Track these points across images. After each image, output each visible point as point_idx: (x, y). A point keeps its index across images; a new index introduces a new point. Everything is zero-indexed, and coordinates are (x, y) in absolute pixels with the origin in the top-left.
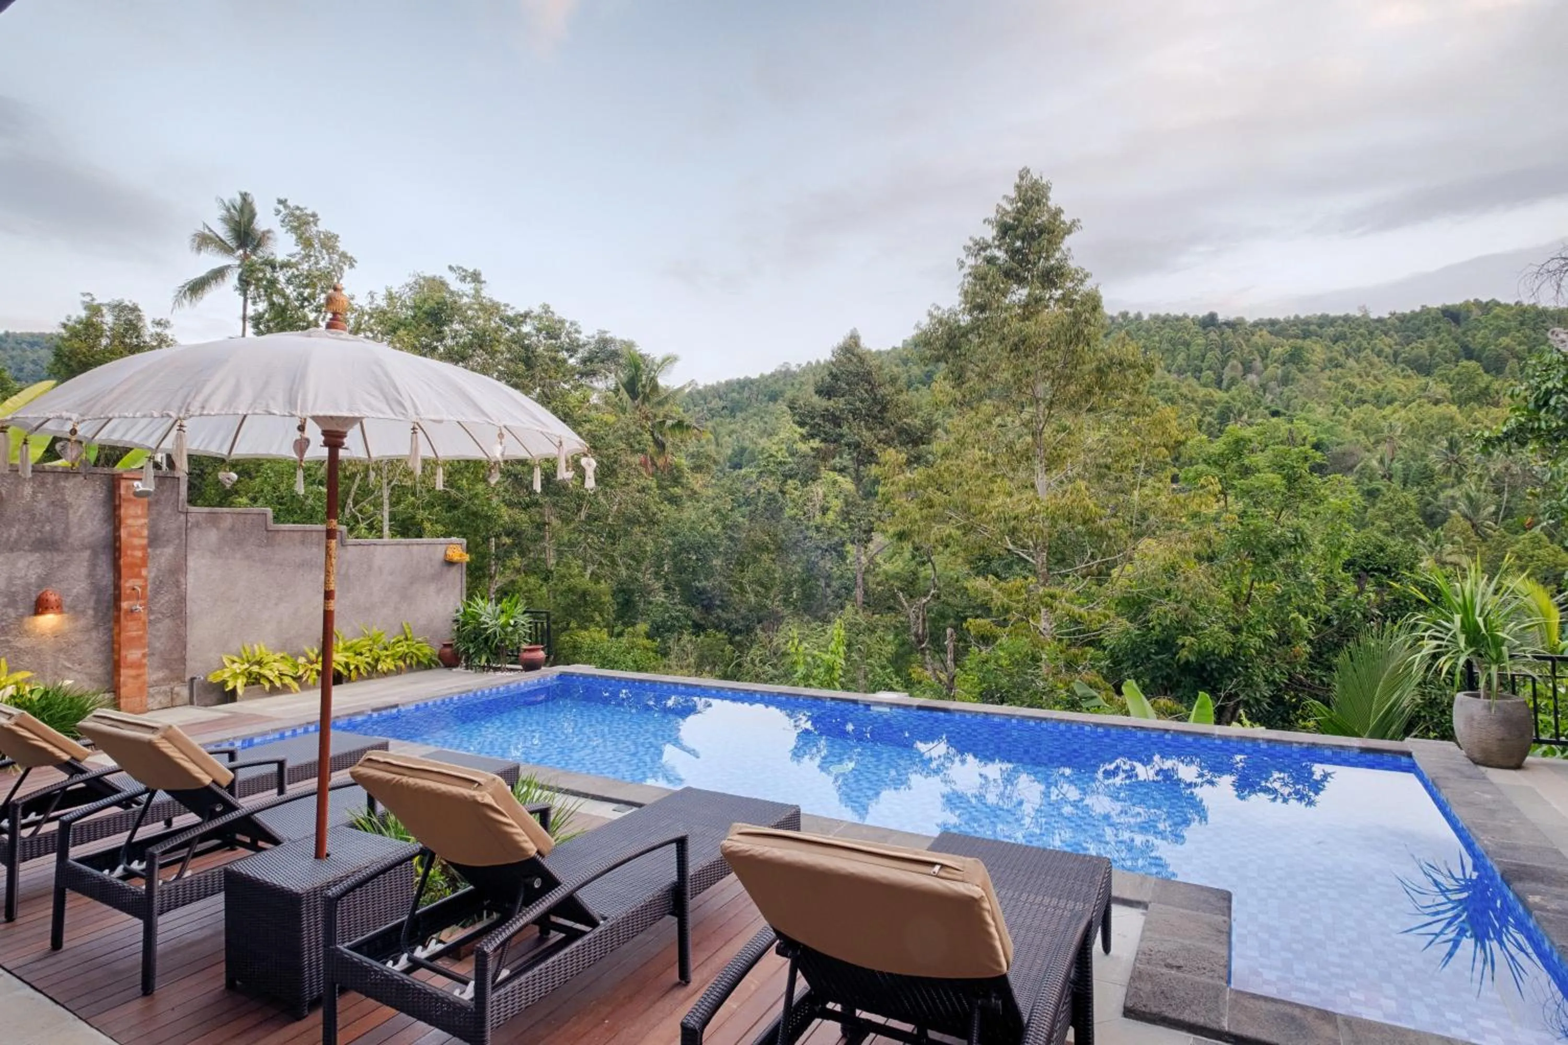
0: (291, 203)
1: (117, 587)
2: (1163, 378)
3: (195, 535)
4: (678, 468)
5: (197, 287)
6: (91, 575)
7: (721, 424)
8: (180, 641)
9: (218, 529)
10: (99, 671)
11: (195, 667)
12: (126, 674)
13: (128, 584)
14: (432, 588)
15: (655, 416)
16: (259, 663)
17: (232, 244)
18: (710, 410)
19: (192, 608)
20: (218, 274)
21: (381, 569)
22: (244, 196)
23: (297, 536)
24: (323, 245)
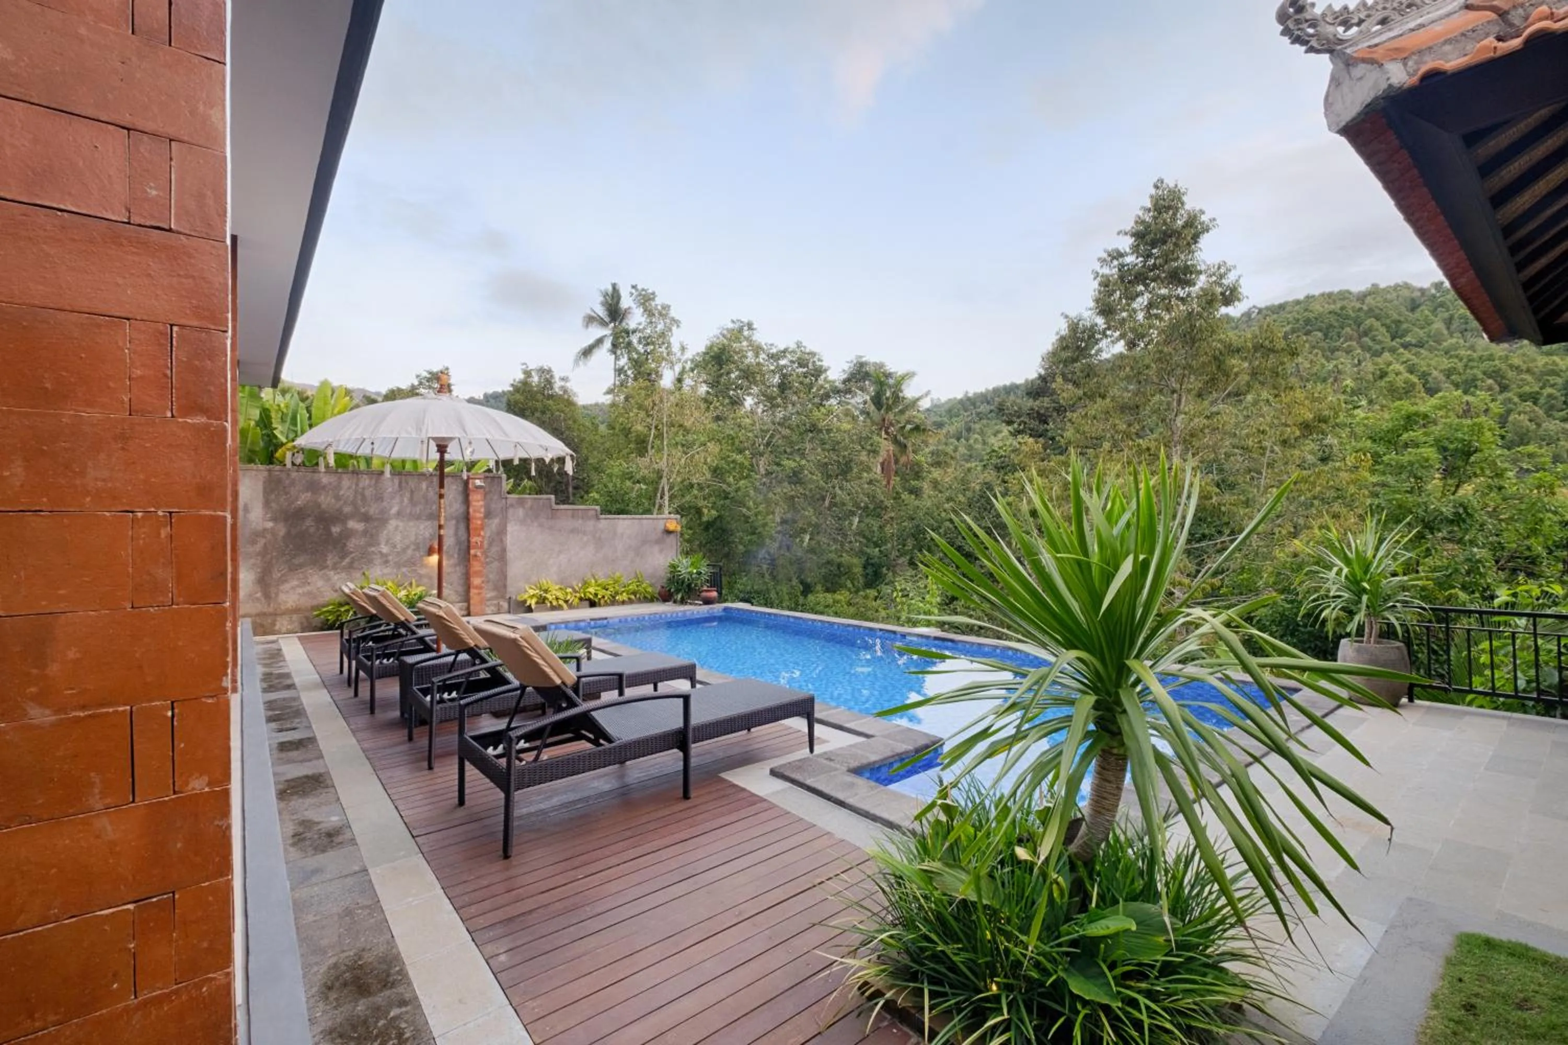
0: (639, 287)
1: (469, 541)
2: (1486, 349)
3: (511, 511)
4: (918, 464)
5: (587, 352)
6: (456, 534)
7: (987, 426)
8: (503, 575)
9: (524, 507)
10: (461, 589)
11: (511, 591)
12: (473, 592)
13: (474, 539)
14: (656, 548)
15: (898, 422)
16: (546, 591)
17: (607, 319)
18: (978, 414)
19: (510, 555)
20: (600, 341)
21: (622, 535)
22: (614, 286)
23: (570, 513)
24: (660, 314)
